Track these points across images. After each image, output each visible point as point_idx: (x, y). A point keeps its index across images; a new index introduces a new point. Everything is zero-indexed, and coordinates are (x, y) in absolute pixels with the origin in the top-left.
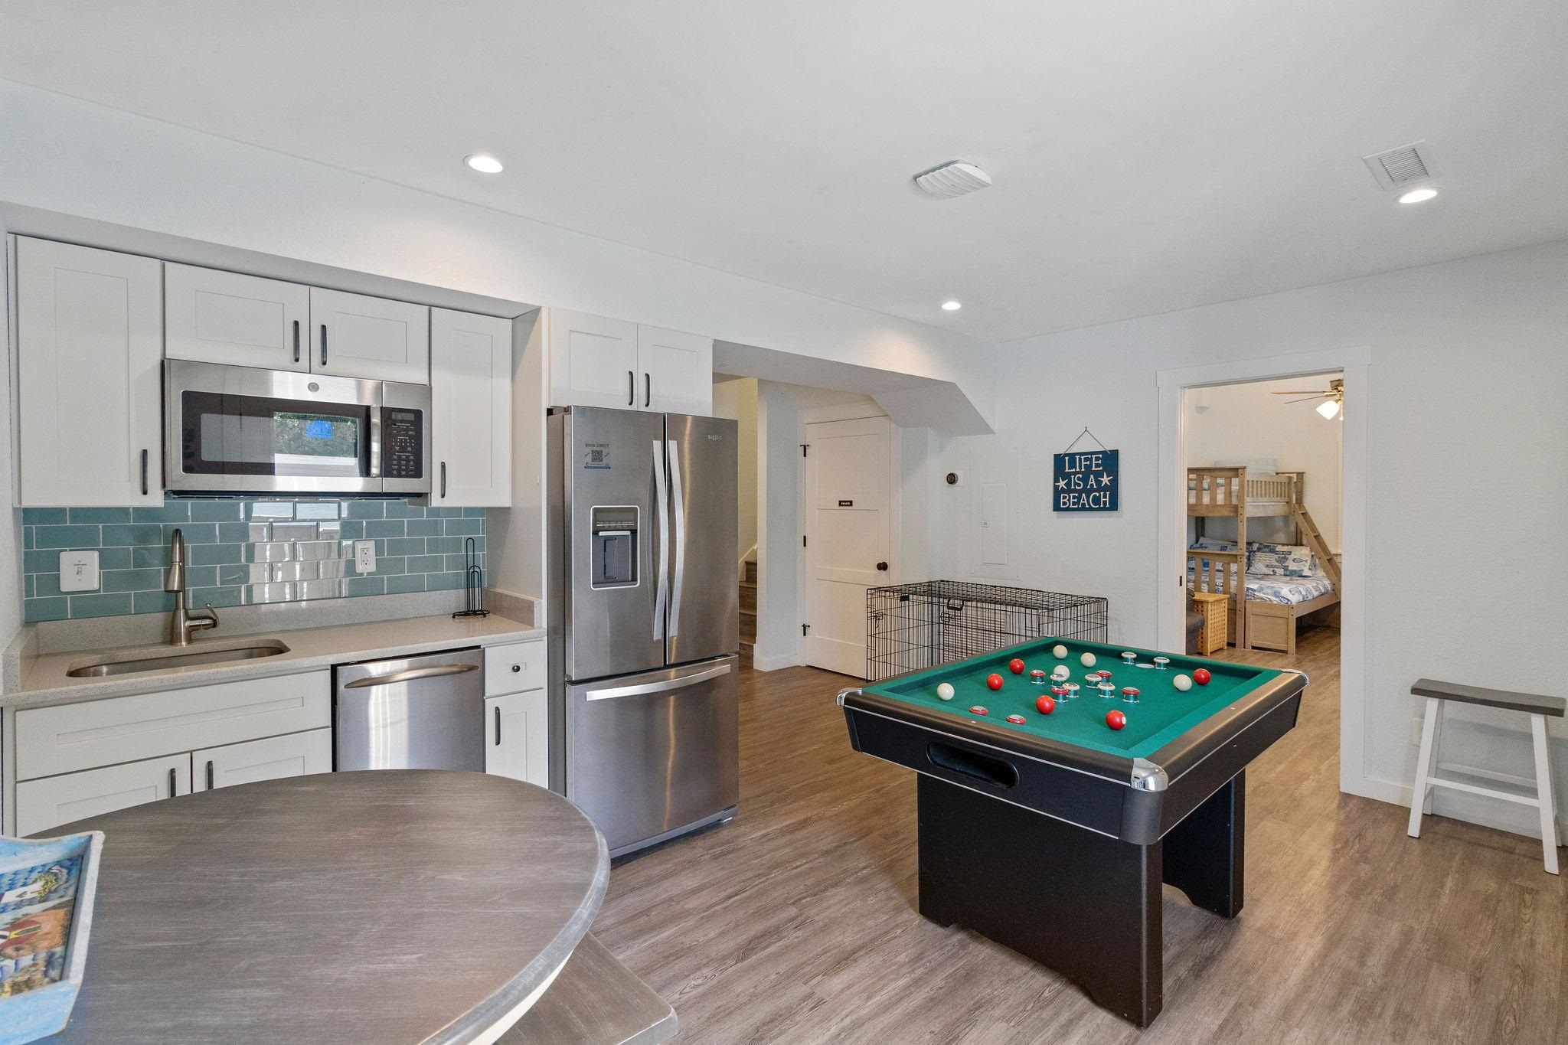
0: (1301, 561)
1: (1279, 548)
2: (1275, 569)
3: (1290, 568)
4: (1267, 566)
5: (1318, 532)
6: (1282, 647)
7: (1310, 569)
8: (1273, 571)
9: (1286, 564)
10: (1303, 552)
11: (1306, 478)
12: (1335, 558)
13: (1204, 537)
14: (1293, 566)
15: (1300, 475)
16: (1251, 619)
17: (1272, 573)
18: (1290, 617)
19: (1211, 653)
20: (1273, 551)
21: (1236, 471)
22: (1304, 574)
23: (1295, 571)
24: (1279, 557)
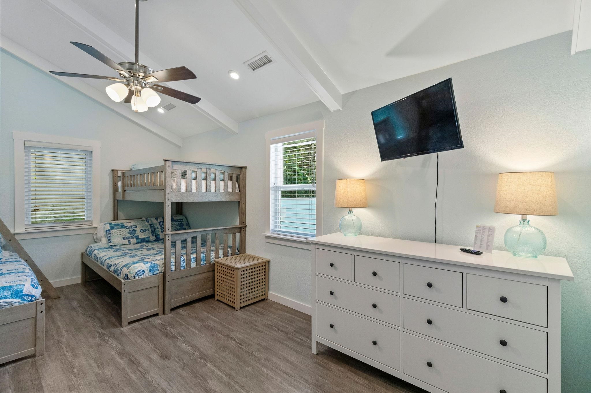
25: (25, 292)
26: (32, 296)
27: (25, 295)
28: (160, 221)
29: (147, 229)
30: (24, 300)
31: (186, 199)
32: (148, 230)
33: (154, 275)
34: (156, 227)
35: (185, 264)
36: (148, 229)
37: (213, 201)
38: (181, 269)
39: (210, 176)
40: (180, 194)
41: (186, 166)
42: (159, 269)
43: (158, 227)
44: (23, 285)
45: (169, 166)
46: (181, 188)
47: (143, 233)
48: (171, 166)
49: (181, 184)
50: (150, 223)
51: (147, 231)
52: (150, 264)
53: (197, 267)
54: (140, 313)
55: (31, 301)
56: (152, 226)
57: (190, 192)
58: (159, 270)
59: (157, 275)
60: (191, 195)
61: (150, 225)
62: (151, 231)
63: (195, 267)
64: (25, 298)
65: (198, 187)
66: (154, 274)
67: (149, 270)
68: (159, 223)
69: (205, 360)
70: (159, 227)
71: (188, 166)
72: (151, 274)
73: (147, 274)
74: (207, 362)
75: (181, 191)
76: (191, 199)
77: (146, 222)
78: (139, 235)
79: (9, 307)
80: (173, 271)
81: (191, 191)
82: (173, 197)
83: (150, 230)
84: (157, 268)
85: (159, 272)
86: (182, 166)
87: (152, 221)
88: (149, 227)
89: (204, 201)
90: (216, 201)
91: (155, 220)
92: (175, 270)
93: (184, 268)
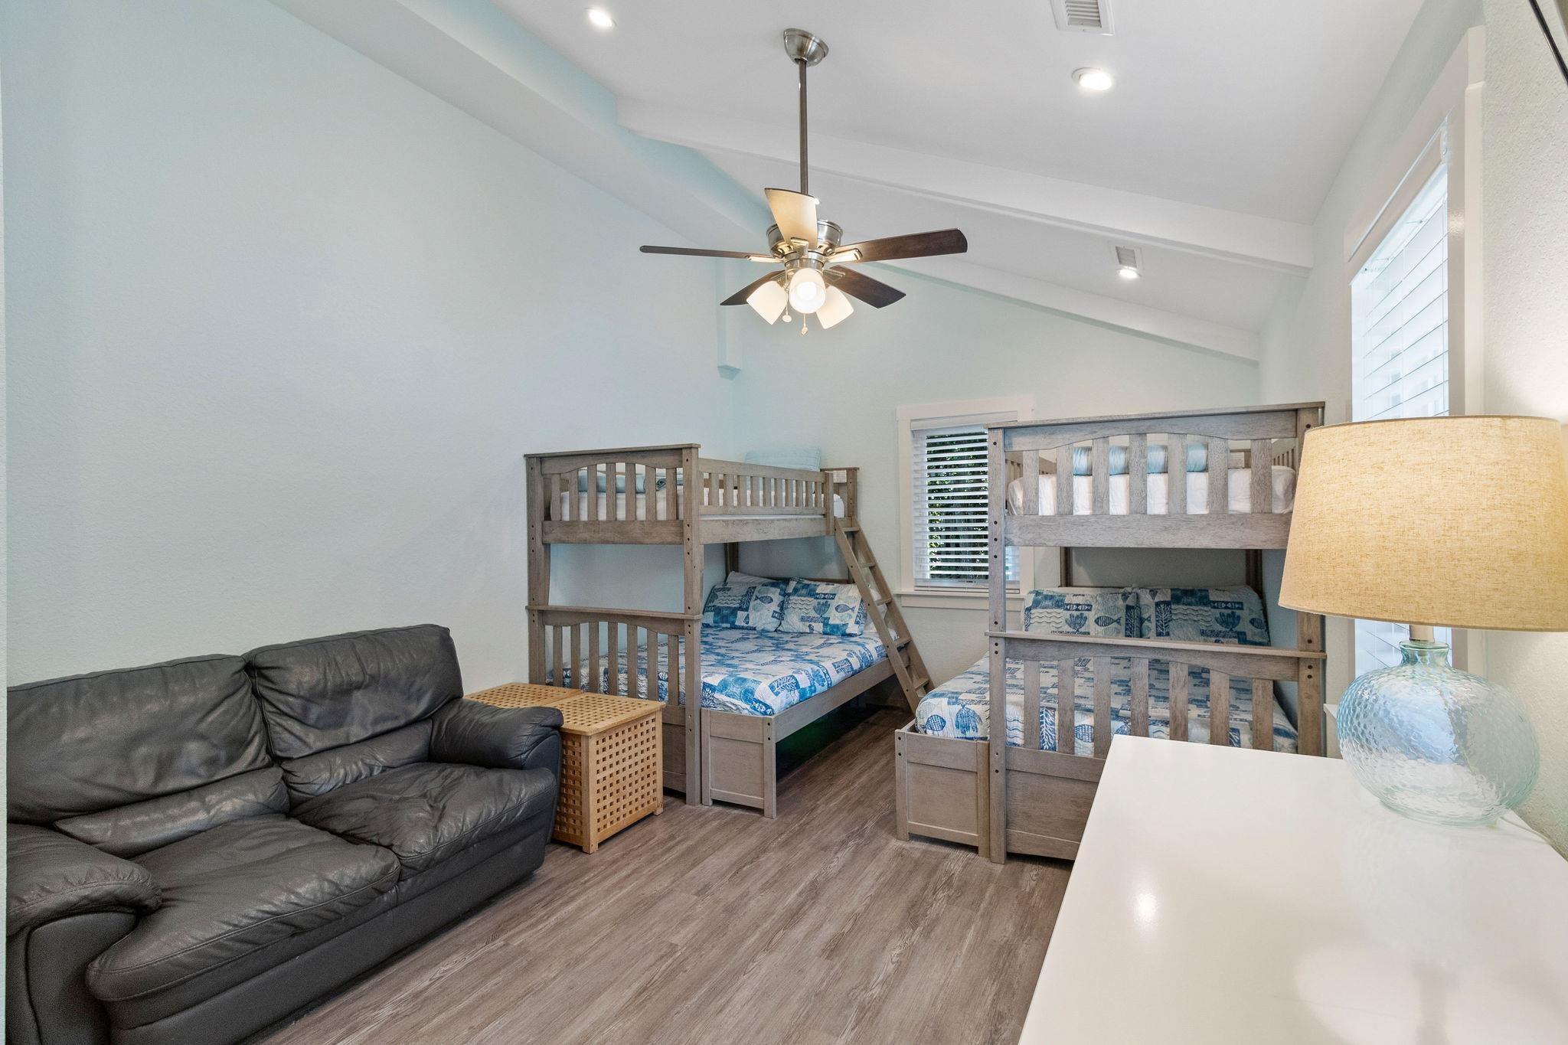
0: (845, 608)
1: (823, 588)
2: (813, 624)
3: (831, 622)
4: (803, 619)
5: (875, 561)
6: (754, 800)
7: (857, 623)
8: (810, 626)
9: (825, 616)
10: (850, 595)
11: (863, 479)
12: (896, 599)
13: (737, 570)
14: (835, 618)
15: (852, 472)
16: (710, 745)
17: (808, 630)
18: (766, 743)
19: (600, 845)
20: (812, 594)
21: (678, 453)
22: (848, 631)
23: (837, 627)
24: (819, 603)
25: (757, 696)
26: (767, 707)
27: (757, 701)
28: (1162, 600)
29: (1115, 618)
30: (754, 708)
31: (1053, 537)
32: (1118, 621)
33: (966, 738)
34: (1145, 616)
35: (1057, 736)
36: (1119, 619)
37: (1157, 546)
38: (1042, 748)
39: (1143, 461)
40: (1033, 523)
41: (1053, 436)
42: (978, 727)
43: (1150, 617)
44: (759, 683)
45: (995, 443)
46: (1037, 506)
47: (1103, 628)
48: (1001, 444)
49: (1037, 493)
50: (1131, 601)
51: (1115, 625)
52: (960, 707)
53: (1095, 761)
54: (933, 822)
55: (765, 713)
56: (1135, 613)
57: (1069, 517)
58: (979, 730)
59: (975, 742)
60: (1069, 525)
61: (1129, 608)
62: (1127, 624)
63: (1091, 756)
64: (757, 705)
65: (1100, 498)
66: (968, 736)
67: (954, 723)
68: (1157, 604)
69: (858, 1022)
70: (1153, 619)
71: (1059, 437)
72: (958, 733)
73: (951, 732)
74: (853, 1029)
75: (1037, 514)
76: (1069, 538)
77: (1120, 598)
78: (1090, 631)
79: (737, 712)
80: (1019, 745)
81: (1071, 513)
82: (1014, 531)
83: (1123, 621)
84: (973, 724)
85: (979, 735)
86: (1037, 437)
87: (1138, 597)
88: (1122, 614)
89: (1117, 546)
90: (1171, 546)
91: (1149, 597)
92: (1024, 745)
93: (1054, 749)
